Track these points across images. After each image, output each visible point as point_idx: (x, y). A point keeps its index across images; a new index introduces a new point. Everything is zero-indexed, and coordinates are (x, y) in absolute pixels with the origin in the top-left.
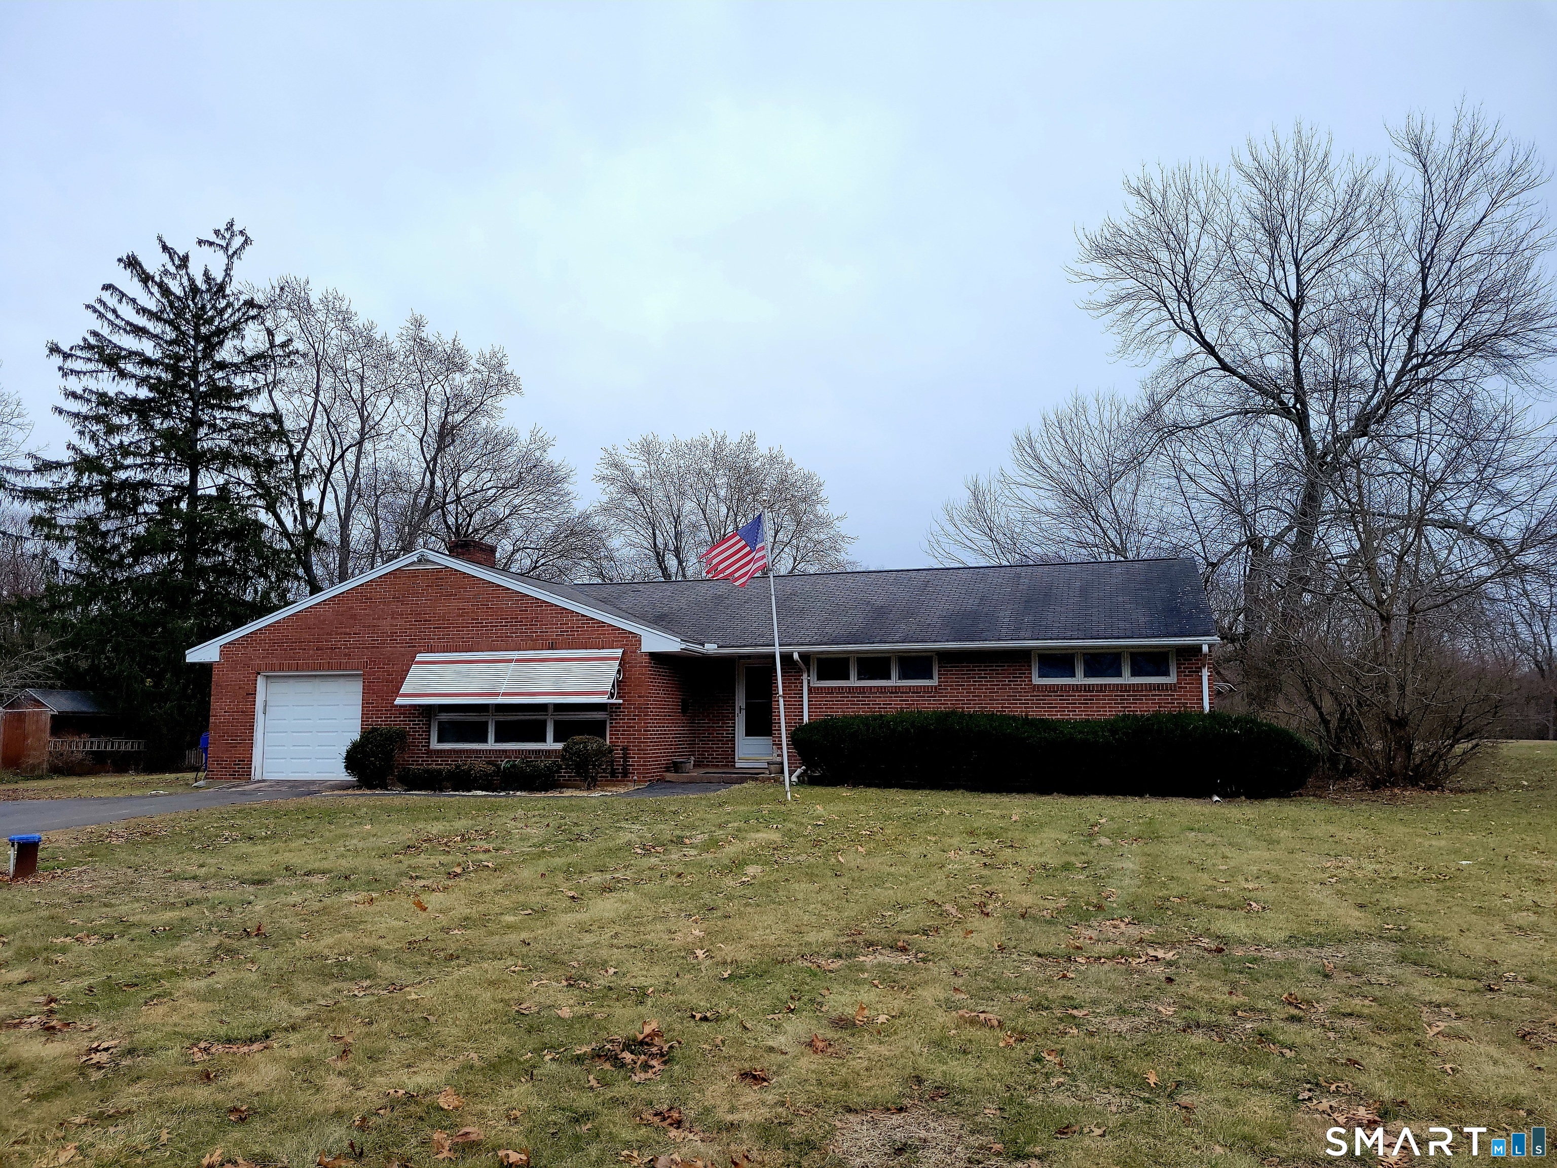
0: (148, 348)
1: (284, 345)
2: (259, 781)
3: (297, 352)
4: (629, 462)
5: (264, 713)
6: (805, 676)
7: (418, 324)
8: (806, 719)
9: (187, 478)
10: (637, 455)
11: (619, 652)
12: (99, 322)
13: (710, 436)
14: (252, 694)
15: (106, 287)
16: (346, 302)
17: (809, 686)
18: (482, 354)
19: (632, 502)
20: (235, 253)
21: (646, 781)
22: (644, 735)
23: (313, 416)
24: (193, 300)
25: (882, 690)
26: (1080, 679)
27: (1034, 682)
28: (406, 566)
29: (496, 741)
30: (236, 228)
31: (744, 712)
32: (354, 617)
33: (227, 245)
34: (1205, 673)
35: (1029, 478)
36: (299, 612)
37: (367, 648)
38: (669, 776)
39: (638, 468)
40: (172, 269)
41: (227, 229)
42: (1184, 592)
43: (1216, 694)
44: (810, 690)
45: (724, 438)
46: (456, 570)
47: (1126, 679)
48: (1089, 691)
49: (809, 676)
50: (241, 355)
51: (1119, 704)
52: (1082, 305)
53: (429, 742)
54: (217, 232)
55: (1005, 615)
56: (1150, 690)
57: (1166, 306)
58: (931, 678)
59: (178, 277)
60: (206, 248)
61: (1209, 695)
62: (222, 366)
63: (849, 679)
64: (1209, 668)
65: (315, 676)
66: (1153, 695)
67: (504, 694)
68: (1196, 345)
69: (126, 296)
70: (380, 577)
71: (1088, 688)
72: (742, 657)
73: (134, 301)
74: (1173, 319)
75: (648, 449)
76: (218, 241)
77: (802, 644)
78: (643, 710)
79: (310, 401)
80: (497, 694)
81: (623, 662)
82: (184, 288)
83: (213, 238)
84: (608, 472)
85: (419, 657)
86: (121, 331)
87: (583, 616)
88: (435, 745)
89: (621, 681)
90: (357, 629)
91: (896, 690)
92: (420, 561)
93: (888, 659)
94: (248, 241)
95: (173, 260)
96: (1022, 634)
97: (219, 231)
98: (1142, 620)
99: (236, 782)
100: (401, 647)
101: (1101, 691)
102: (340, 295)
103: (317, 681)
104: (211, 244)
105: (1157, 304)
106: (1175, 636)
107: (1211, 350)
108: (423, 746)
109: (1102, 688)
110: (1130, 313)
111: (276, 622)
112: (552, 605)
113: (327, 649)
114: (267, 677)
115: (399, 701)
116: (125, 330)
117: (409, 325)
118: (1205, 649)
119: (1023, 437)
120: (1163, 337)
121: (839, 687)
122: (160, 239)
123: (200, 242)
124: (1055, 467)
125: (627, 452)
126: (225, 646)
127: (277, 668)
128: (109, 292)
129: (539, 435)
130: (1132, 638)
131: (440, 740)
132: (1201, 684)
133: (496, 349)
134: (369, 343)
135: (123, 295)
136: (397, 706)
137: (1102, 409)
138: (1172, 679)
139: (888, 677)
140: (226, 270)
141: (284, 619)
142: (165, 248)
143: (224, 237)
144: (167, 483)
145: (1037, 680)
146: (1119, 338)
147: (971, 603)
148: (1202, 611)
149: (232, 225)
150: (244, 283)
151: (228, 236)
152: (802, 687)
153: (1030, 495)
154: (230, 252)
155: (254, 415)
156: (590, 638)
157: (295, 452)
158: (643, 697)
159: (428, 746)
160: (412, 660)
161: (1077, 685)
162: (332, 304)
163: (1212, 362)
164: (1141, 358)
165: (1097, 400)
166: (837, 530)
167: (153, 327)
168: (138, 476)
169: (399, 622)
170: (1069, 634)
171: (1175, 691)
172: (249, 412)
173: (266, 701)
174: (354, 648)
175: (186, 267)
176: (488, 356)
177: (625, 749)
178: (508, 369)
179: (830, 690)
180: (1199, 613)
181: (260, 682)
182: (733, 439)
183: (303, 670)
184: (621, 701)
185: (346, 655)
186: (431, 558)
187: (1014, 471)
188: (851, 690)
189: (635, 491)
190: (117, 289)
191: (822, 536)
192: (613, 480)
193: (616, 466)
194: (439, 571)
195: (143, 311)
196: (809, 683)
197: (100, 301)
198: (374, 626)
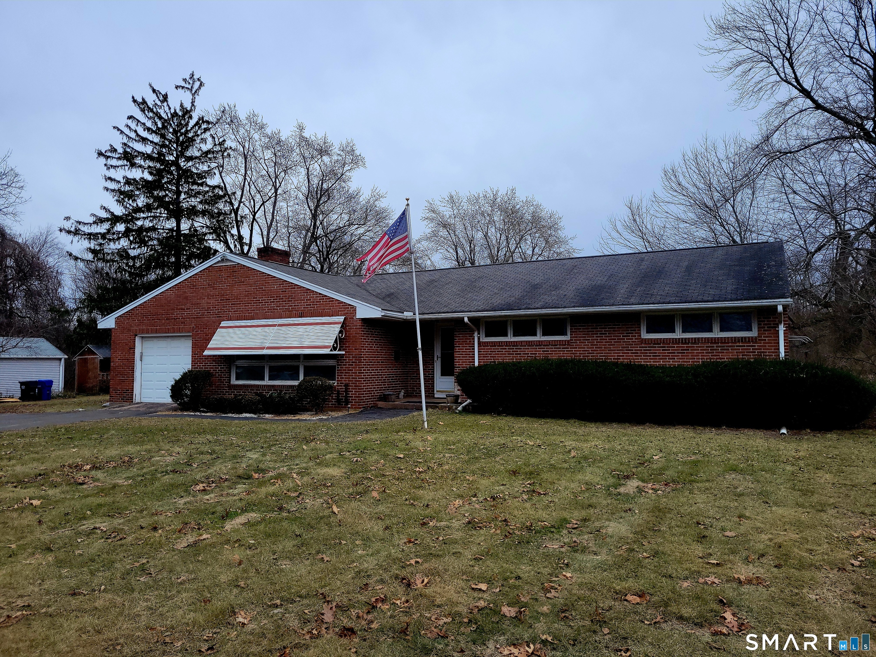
0: (148, 149)
1: (220, 144)
2: (138, 403)
3: (231, 148)
4: (441, 209)
5: (141, 360)
6: (476, 334)
7: (301, 128)
8: (476, 364)
9: (175, 225)
10: (445, 204)
11: (341, 319)
12: (121, 136)
13: (489, 191)
14: (132, 348)
15: (130, 117)
16: (260, 118)
17: (478, 341)
18: (341, 144)
19: (443, 232)
20: (196, 92)
21: (361, 408)
22: (358, 376)
23: (244, 186)
24: (173, 121)
25: (530, 344)
26: (678, 334)
27: (642, 337)
28: (215, 264)
29: (269, 380)
30: (195, 77)
31: (440, 359)
32: (186, 298)
33: (192, 87)
34: (782, 329)
35: (674, 198)
36: (157, 296)
37: (194, 318)
38: (381, 404)
39: (447, 211)
40: (159, 103)
41: (191, 78)
42: (769, 266)
43: (790, 345)
44: (479, 343)
45: (497, 191)
46: (244, 266)
47: (717, 334)
48: (686, 343)
49: (479, 334)
50: (200, 152)
51: (709, 353)
52: (708, 69)
53: (230, 380)
54: (185, 80)
55: (623, 289)
56: (735, 342)
57: (773, 65)
58: (566, 334)
59: (163, 107)
60: (180, 90)
61: (785, 346)
62: (190, 159)
63: (507, 336)
64: (784, 324)
65: (168, 337)
66: (737, 346)
67: (268, 348)
68: (795, 92)
69: (140, 122)
70: (200, 272)
71: (685, 341)
72: (437, 320)
73: (144, 124)
74: (778, 74)
75: (452, 200)
76: (187, 86)
77: (470, 312)
78: (359, 358)
79: (241, 178)
80: (263, 348)
81: (344, 325)
82: (167, 113)
83: (183, 84)
84: (428, 215)
85: (223, 324)
86: (134, 141)
87: (320, 294)
88: (234, 382)
89: (343, 339)
90: (188, 305)
91: (540, 344)
92: (222, 260)
93: (507, 321)
94: (201, 84)
95: (158, 98)
96: (632, 300)
97: (186, 79)
98: (729, 288)
99: (125, 403)
100: (213, 317)
101: (695, 343)
102: (256, 113)
103: (169, 340)
104: (183, 87)
105: (767, 64)
106: (755, 299)
107: (807, 94)
108: (226, 382)
109: (696, 341)
110: (746, 73)
111: (145, 302)
112: (301, 287)
113: (172, 319)
114: (142, 337)
115: (206, 353)
116: (136, 140)
117: (296, 129)
118: (780, 308)
119: (669, 168)
120: (770, 86)
121: (499, 342)
122: (150, 86)
123: (177, 87)
124: (693, 189)
125: (440, 203)
126: (117, 318)
127: (145, 331)
128: (131, 120)
129: (377, 191)
130: (719, 301)
131: (237, 379)
132: (778, 337)
133: (349, 141)
134: (279, 142)
135: (138, 121)
136: (205, 356)
137: (728, 147)
138: (754, 333)
139: (535, 335)
140: (192, 103)
141: (148, 300)
142: (154, 91)
143: (189, 83)
144: (162, 228)
145: (645, 335)
146: (737, 92)
147: (600, 280)
148: (781, 279)
149: (193, 75)
150: (203, 110)
151: (191, 82)
152: (474, 341)
153: (674, 209)
154: (193, 92)
155: (209, 186)
156: (324, 309)
157: (235, 208)
158: (358, 349)
159: (230, 382)
160: (218, 326)
161: (676, 339)
162: (252, 119)
163: (809, 103)
164: (753, 104)
165: (724, 142)
166: (571, 245)
167: (150, 137)
168: (148, 224)
169: (212, 301)
170: (668, 300)
171: (756, 342)
172: (207, 185)
173: (142, 353)
174: (187, 318)
175: (167, 101)
176: (345, 146)
177: (347, 385)
178: (357, 152)
179: (494, 344)
180: (778, 281)
181: (138, 342)
182: (502, 192)
183: (159, 333)
184: (344, 352)
185: (182, 323)
186: (229, 258)
187: (662, 194)
188: (507, 344)
189: (445, 226)
190: (135, 118)
191: (562, 250)
192: (432, 220)
193: (433, 211)
194: (234, 266)
195: (149, 129)
196: (479, 338)
197: (127, 126)
198: (198, 304)
